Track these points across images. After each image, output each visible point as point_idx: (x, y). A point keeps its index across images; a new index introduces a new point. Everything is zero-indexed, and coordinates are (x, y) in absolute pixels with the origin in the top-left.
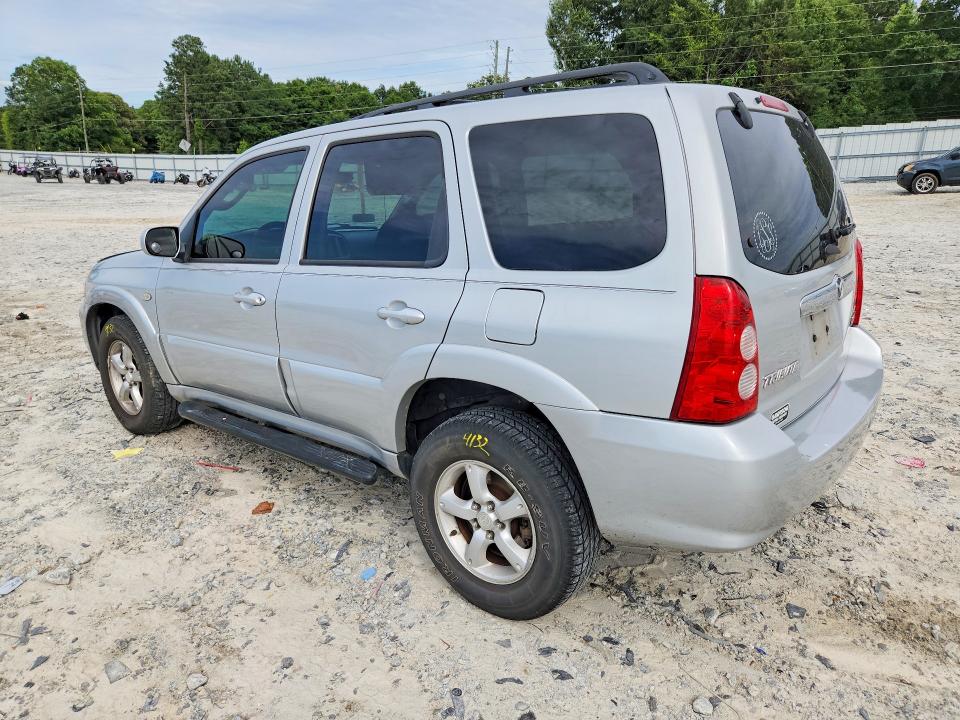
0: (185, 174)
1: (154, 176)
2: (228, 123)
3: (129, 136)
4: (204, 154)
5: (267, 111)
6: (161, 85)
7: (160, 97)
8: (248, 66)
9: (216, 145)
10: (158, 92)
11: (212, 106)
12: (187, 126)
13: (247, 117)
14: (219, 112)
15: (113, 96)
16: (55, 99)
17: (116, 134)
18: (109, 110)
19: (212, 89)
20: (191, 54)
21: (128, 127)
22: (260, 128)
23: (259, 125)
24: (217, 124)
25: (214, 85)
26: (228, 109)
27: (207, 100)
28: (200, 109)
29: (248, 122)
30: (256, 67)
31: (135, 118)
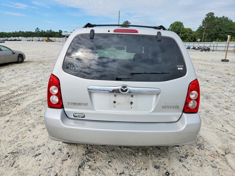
0: (195, 47)
1: (188, 47)
2: (215, 34)
3: (190, 38)
4: (206, 42)
5: (228, 30)
6: (200, 25)
7: (199, 28)
8: (227, 18)
9: (210, 40)
10: (199, 27)
11: (212, 30)
12: (204, 35)
13: (222, 32)
14: (213, 31)
15: (190, 29)
16: (176, 30)
17: (187, 38)
18: (187, 32)
19: (213, 25)
20: (210, 17)
21: (191, 36)
22: (224, 35)
23: (224, 34)
24: (212, 34)
25: (214, 24)
26: (216, 30)
27: (211, 28)
28: (208, 31)
29: (221, 34)
30: (229, 19)
31: (193, 34)
